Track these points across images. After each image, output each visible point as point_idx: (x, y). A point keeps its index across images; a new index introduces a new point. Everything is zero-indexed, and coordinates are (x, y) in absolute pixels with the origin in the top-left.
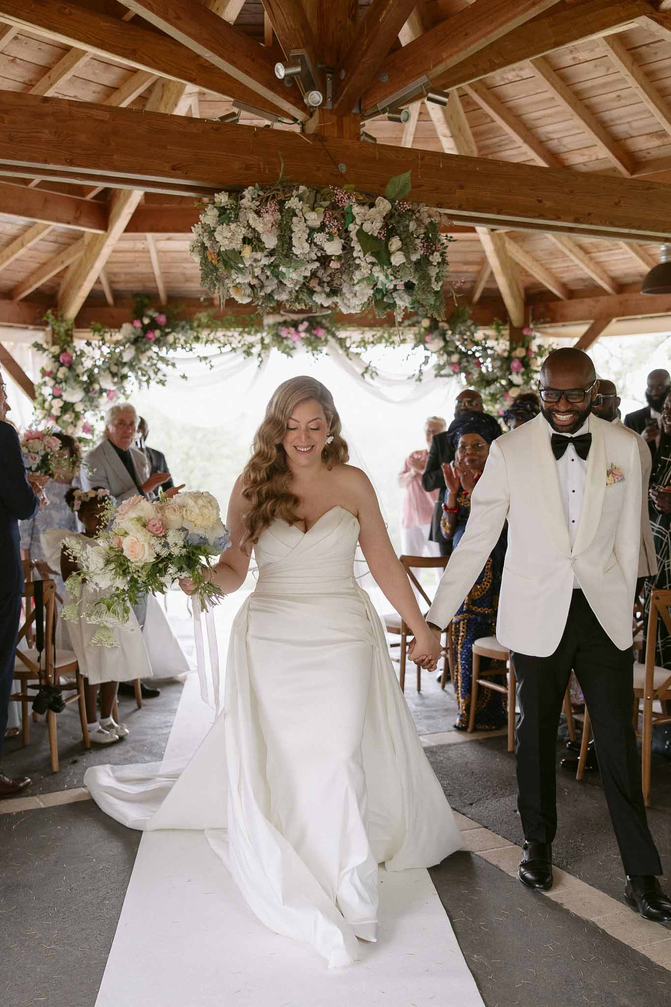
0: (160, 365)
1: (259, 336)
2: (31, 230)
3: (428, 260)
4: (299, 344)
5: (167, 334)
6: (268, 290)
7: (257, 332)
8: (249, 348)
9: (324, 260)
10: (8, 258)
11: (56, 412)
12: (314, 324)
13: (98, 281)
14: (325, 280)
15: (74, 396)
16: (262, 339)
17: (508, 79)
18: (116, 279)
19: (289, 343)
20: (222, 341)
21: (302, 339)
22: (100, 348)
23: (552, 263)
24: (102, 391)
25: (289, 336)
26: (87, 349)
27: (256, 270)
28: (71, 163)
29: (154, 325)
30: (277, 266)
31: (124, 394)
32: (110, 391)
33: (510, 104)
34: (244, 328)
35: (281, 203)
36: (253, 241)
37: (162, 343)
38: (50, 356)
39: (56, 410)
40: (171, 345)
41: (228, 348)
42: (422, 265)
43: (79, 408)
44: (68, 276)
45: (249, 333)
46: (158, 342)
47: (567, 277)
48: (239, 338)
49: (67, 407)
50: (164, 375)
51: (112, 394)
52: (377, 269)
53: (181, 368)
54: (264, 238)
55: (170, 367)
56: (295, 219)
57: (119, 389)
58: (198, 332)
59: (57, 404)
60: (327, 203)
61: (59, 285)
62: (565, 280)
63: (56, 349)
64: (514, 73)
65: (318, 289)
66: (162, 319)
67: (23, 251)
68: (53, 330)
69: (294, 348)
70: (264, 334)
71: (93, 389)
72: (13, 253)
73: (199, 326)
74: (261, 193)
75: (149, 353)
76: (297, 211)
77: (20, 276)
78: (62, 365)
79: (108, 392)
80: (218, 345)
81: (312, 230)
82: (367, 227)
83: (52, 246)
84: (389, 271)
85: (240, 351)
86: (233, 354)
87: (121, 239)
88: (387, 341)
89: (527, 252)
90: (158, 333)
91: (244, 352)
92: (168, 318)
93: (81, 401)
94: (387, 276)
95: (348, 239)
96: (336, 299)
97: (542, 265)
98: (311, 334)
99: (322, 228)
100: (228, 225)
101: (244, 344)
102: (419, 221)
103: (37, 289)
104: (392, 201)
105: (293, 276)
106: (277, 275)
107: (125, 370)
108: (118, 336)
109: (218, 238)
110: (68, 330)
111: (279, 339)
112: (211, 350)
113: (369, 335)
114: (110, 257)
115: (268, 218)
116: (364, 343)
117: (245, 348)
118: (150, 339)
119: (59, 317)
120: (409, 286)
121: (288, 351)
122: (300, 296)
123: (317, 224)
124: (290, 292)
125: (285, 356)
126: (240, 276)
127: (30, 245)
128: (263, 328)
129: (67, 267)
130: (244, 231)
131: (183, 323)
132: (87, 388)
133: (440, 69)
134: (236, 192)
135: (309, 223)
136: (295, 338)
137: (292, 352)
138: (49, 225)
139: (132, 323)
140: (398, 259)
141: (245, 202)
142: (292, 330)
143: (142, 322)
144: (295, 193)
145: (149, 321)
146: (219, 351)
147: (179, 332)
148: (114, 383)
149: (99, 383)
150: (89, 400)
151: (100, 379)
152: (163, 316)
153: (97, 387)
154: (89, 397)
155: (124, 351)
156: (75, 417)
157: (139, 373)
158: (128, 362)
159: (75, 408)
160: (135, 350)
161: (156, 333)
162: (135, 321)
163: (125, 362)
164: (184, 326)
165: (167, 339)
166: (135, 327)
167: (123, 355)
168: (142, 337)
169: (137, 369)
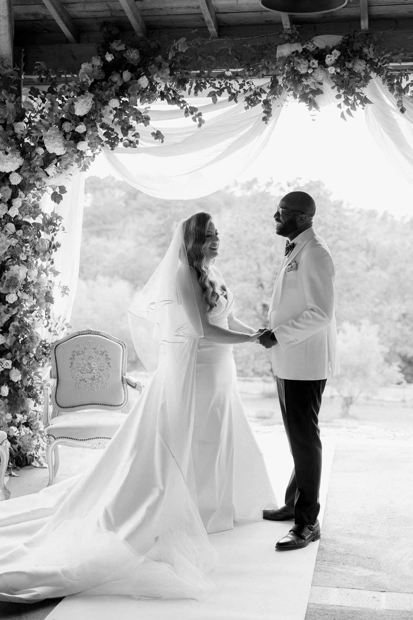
4: (326, 86)
5: (138, 77)
7: (266, 70)
8: (255, 94)
19: (311, 83)
20: (218, 85)
21: (332, 76)
24: (49, 159)
25: (310, 71)
29: (121, 64)
31: (78, 161)
37: (133, 90)
41: (225, 95)
43: (15, 180)
45: (255, 74)
50: (136, 135)
51: (62, 161)
53: (155, 125)
55: (143, 123)
57: (72, 154)
58: (183, 73)
66: (133, 55)
69: (318, 92)
71: (37, 154)
75: (115, 104)
79: (59, 158)
80: (212, 89)
85: (241, 98)
90: (127, 75)
91: (248, 99)
92: (141, 53)
93: (18, 171)
98: (345, 69)
107: (81, 128)
111: (295, 78)
112: (201, 98)
117: (248, 94)
118: (115, 83)
121: (310, 97)
125: (304, 104)
128: (276, 64)
132: (28, 153)
136: (320, 75)
137: (318, 98)
142: (315, 63)
143: (103, 60)
145: (113, 58)
146: (210, 99)
147: (155, 73)
148: (65, 146)
149: (43, 146)
150: (30, 169)
151: (45, 140)
152: (135, 51)
153: (40, 151)
154: (30, 165)
155: (76, 100)
156: (12, 194)
157: (101, 132)
158: (85, 116)
159: (11, 180)
160: (94, 99)
161: (125, 75)
162: (93, 58)
163: (79, 117)
164: (161, 63)
165: (139, 83)
166: (93, 66)
167: (75, 107)
168: (102, 81)
169: (98, 126)
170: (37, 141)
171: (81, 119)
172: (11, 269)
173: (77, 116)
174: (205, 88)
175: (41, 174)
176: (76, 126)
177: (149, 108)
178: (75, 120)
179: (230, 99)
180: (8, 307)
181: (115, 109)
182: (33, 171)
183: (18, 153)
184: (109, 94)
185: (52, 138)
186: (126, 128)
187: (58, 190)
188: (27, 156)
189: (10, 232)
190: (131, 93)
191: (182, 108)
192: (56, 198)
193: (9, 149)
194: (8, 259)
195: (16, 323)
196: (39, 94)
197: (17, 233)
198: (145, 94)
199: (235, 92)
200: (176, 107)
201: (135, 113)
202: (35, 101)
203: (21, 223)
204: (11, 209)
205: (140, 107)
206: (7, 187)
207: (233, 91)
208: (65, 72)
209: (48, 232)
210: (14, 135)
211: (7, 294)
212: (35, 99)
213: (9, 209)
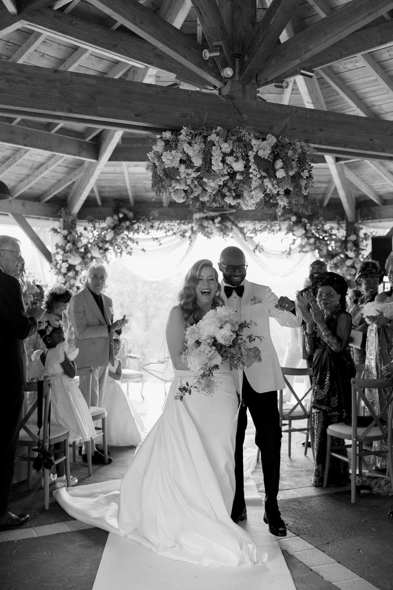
0: (129, 243)
1: (190, 225)
2: (52, 159)
3: (301, 175)
4: (215, 231)
5: (134, 224)
6: (196, 194)
7: (189, 223)
8: (184, 233)
9: (232, 175)
10: (38, 176)
11: (64, 270)
12: (224, 218)
13: (92, 191)
14: (232, 188)
15: (75, 261)
16: (192, 228)
17: (348, 68)
18: (103, 190)
19: (209, 230)
20: (167, 229)
21: (217, 228)
22: (92, 232)
23: (373, 183)
24: (92, 258)
25: (209, 226)
26: (84, 233)
27: (188, 181)
28: (71, 111)
29: (126, 218)
30: (202, 178)
31: (106, 260)
32: (97, 258)
33: (349, 84)
34: (181, 221)
35: (205, 137)
36: (186, 161)
37: (130, 229)
38: (62, 236)
40: (136, 231)
41: (171, 232)
42: (296, 179)
43: (78, 268)
44: (74, 187)
45: (184, 224)
46: (128, 229)
47: (383, 191)
48: (178, 227)
49: (71, 268)
50: (131, 249)
51: (99, 260)
52: (266, 181)
53: (142, 244)
54: (193, 160)
55: (135, 244)
56: (214, 148)
57: (103, 257)
58: (152, 223)
59: (65, 265)
60: (234, 138)
61: (69, 193)
62: (381, 193)
63: (65, 232)
64: (351, 65)
65: (228, 194)
66: (131, 215)
67: (47, 172)
68: (64, 221)
69: (212, 233)
70: (193, 224)
71: (87, 257)
72: (41, 174)
73: (153, 219)
74: (192, 131)
75: (122, 235)
76: (215, 143)
77: (45, 188)
78: (69, 242)
80: (165, 231)
81: (225, 155)
82: (261, 153)
83: (64, 170)
84: (275, 182)
85: (178, 235)
86: (174, 237)
87: (106, 166)
88: (269, 230)
89: (357, 176)
90: (128, 223)
91: (181, 235)
92: (134, 214)
93: (79, 264)
94: (273, 185)
95: (248, 161)
96: (239, 201)
97: (367, 184)
98: (222, 225)
99: (231, 154)
100: (170, 151)
101: (181, 231)
102: (294, 150)
103: (55, 196)
104: (277, 137)
105: (212, 185)
106: (202, 184)
107: (107, 246)
108: (104, 225)
109: (164, 160)
110: (73, 221)
111: (202, 228)
112: (160, 234)
113: (258, 226)
114: (99, 176)
115: (197, 147)
116: (255, 231)
117: (181, 233)
118: (123, 226)
119: (69, 214)
120: (287, 193)
121: (208, 235)
122: (216, 198)
123: (228, 151)
124: (210, 196)
125: (206, 238)
126: (178, 184)
127: (51, 168)
128: (193, 221)
129: (74, 183)
130: (180, 155)
131: (144, 217)
132: (83, 256)
133: (308, 55)
134: (176, 131)
135: (223, 150)
136: (213, 227)
137: (210, 235)
138: (63, 156)
139: (112, 217)
140: (281, 174)
141: (182, 137)
142: (211, 222)
143: (118, 216)
144: (214, 131)
145: (123, 216)
146: (165, 234)
147: (141, 223)
148: (100, 253)
152: (131, 213)
153: (90, 255)
155: (107, 234)
158: (110, 240)
159: (76, 268)
160: (114, 233)
162: (114, 216)
163: (107, 241)
165: (134, 227)
166: (114, 219)
167: (106, 237)
168: (117, 225)
174: (162, 229)
176: (105, 244)
177: (138, 237)
179: (173, 234)
183: (80, 256)
185: (95, 250)
186: (127, 246)
199: (175, 232)
205: (133, 236)
206: (73, 271)
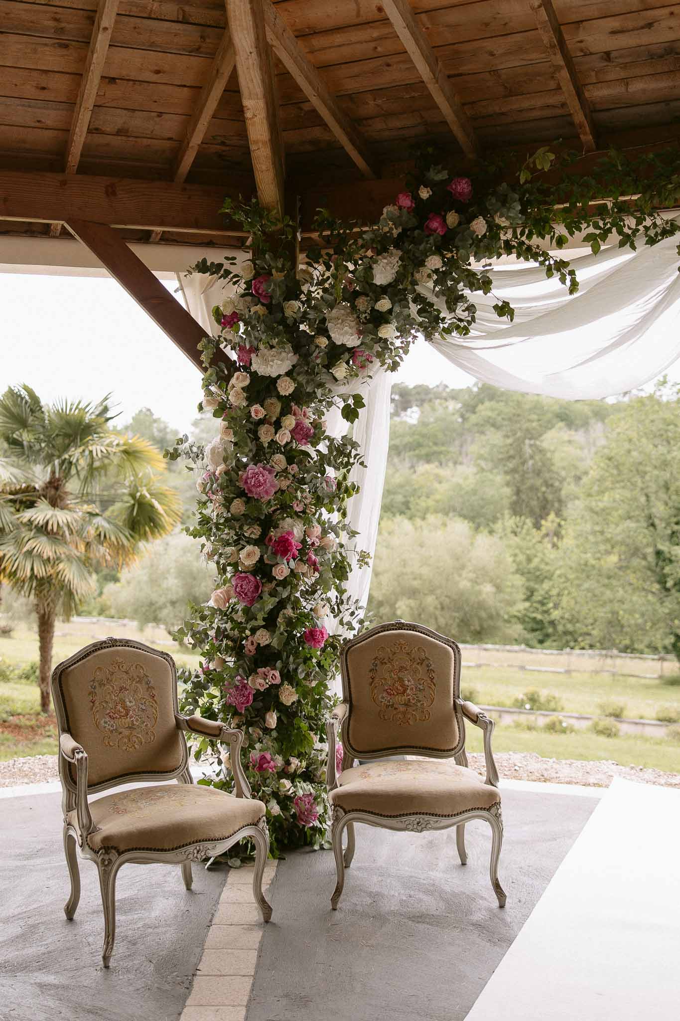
5: (471, 220)
15: (275, 361)
24: (336, 353)
29: (443, 201)
31: (380, 355)
37: (458, 238)
39: (237, 394)
41: (613, 239)
43: (286, 388)
49: (261, 388)
50: (471, 309)
53: (499, 293)
59: (241, 380)
66: (462, 187)
71: (317, 346)
79: (352, 352)
80: (591, 230)
85: (640, 241)
90: (452, 218)
92: (474, 183)
93: (289, 374)
107: (384, 304)
112: (573, 247)
117: (650, 233)
132: (304, 346)
139: (394, 201)
143: (416, 198)
145: (431, 193)
147: (496, 212)
148: (360, 333)
149: (326, 334)
150: (307, 371)
151: (330, 325)
152: (464, 182)
153: (323, 342)
154: (308, 364)
155: (376, 262)
156: (282, 409)
157: (414, 308)
158: (390, 285)
159: (279, 389)
160: (401, 259)
161: (450, 219)
162: (401, 196)
163: (381, 286)
164: (506, 195)
165: (471, 229)
166: (400, 208)
167: (374, 272)
168: (413, 229)
169: (410, 300)
170: (316, 326)
171: (384, 290)
172: (280, 526)
173: (377, 286)
174: (580, 230)
175: (324, 377)
176: (377, 300)
177: (490, 265)
178: (374, 292)
179: (622, 244)
180: (277, 585)
181: (436, 271)
182: (311, 373)
183: (289, 346)
184: (425, 249)
185: (340, 321)
186: (453, 300)
187: (351, 401)
188: (304, 350)
189: (278, 468)
190: (460, 244)
191: (542, 263)
192: (350, 414)
193: (275, 341)
194: (274, 511)
195: (289, 611)
196: (322, 256)
197: (290, 468)
198: (482, 244)
199: (630, 232)
200: (532, 264)
201: (467, 276)
202: (316, 269)
203: (295, 453)
204: (280, 432)
205: (476, 266)
206: (274, 400)
207: (626, 230)
208: (360, 222)
209: (337, 468)
210: (283, 321)
211: (273, 566)
212: (316, 265)
213: (276, 433)
